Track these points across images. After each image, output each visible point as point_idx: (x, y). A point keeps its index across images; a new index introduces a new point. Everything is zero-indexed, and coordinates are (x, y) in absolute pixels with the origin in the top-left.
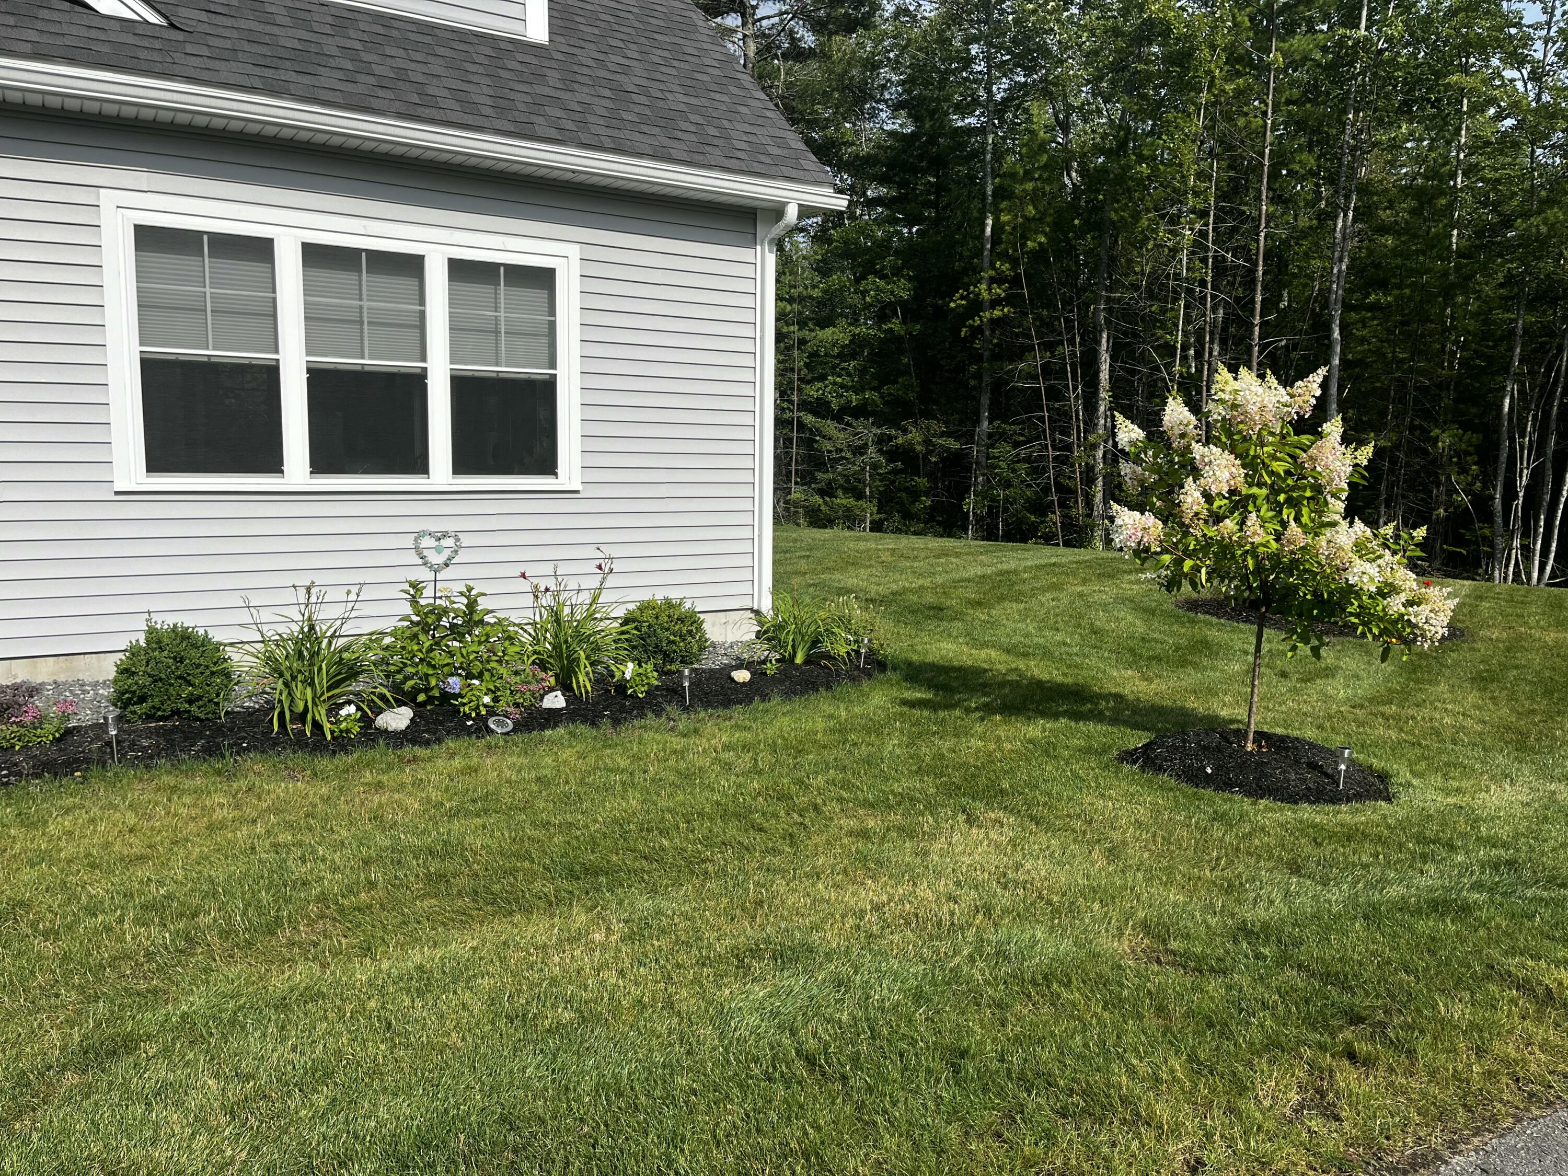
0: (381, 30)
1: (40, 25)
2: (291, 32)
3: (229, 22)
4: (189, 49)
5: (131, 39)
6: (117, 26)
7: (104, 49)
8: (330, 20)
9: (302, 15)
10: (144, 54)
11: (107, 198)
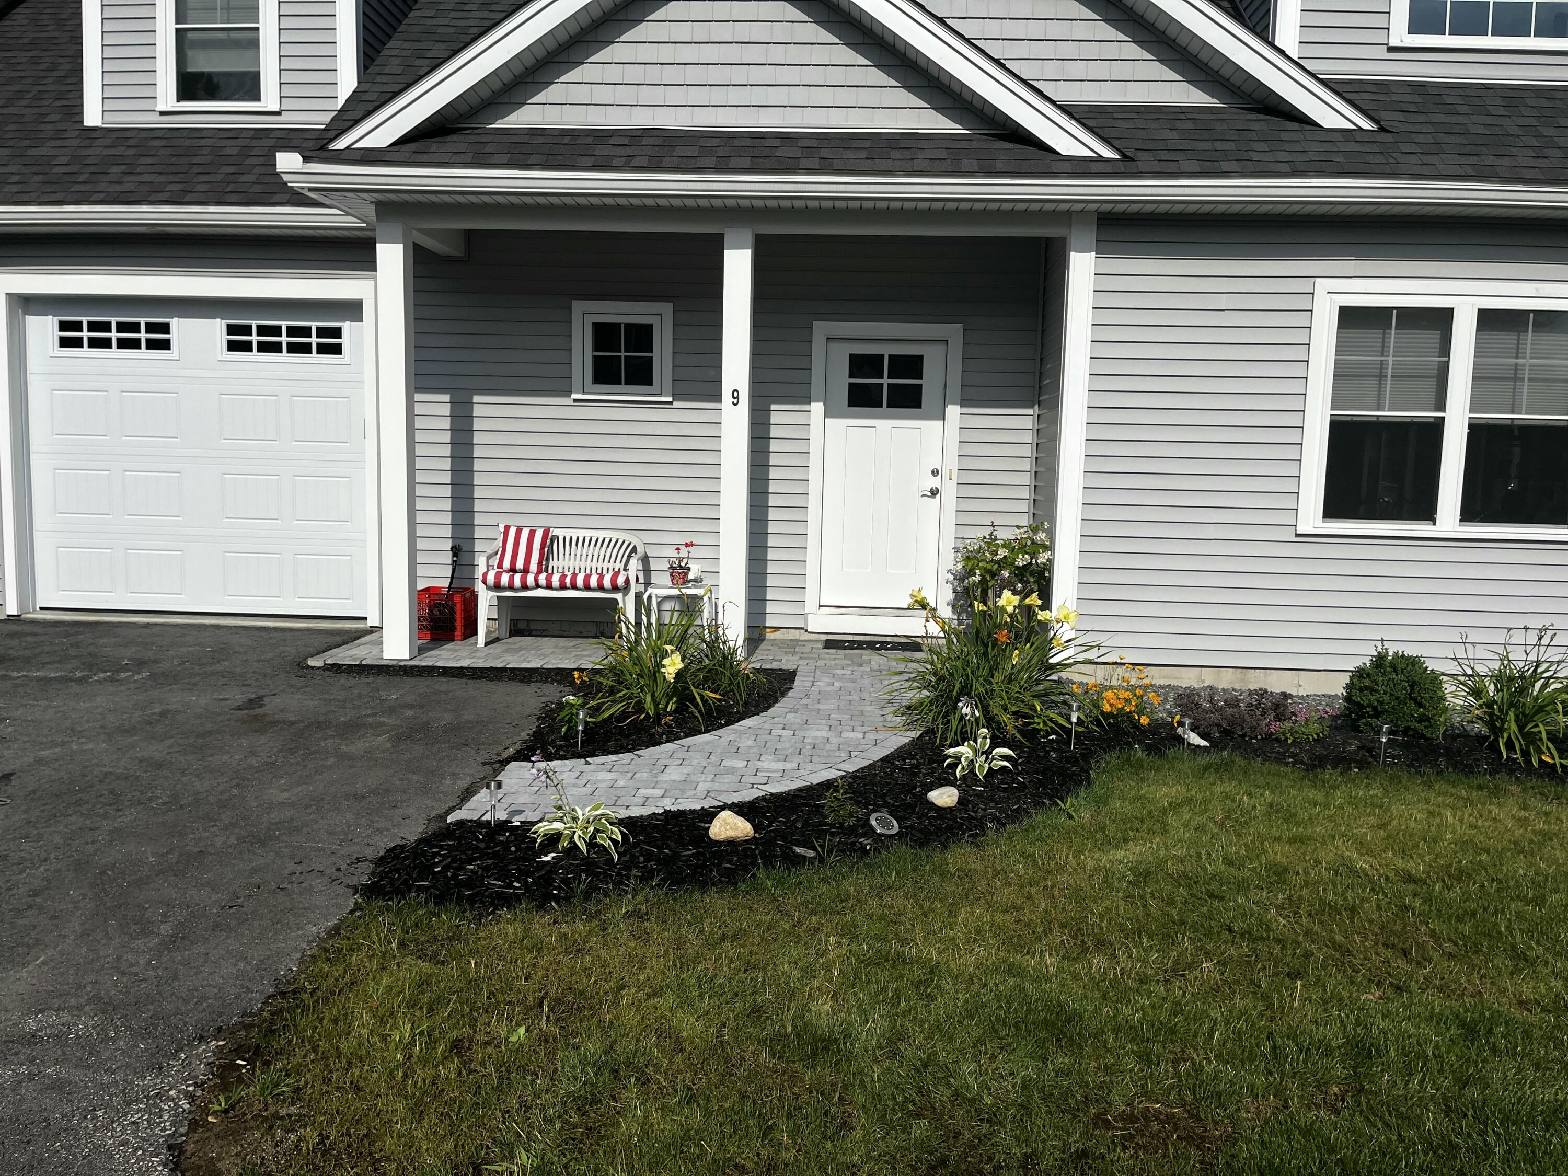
0: (1546, 103)
1: (1287, 146)
2: (1475, 119)
3: (1421, 118)
4: (1404, 148)
5: (1357, 147)
6: (1338, 137)
7: (1340, 158)
8: (1499, 101)
9: (1477, 101)
10: (1370, 158)
11: (1322, 286)
